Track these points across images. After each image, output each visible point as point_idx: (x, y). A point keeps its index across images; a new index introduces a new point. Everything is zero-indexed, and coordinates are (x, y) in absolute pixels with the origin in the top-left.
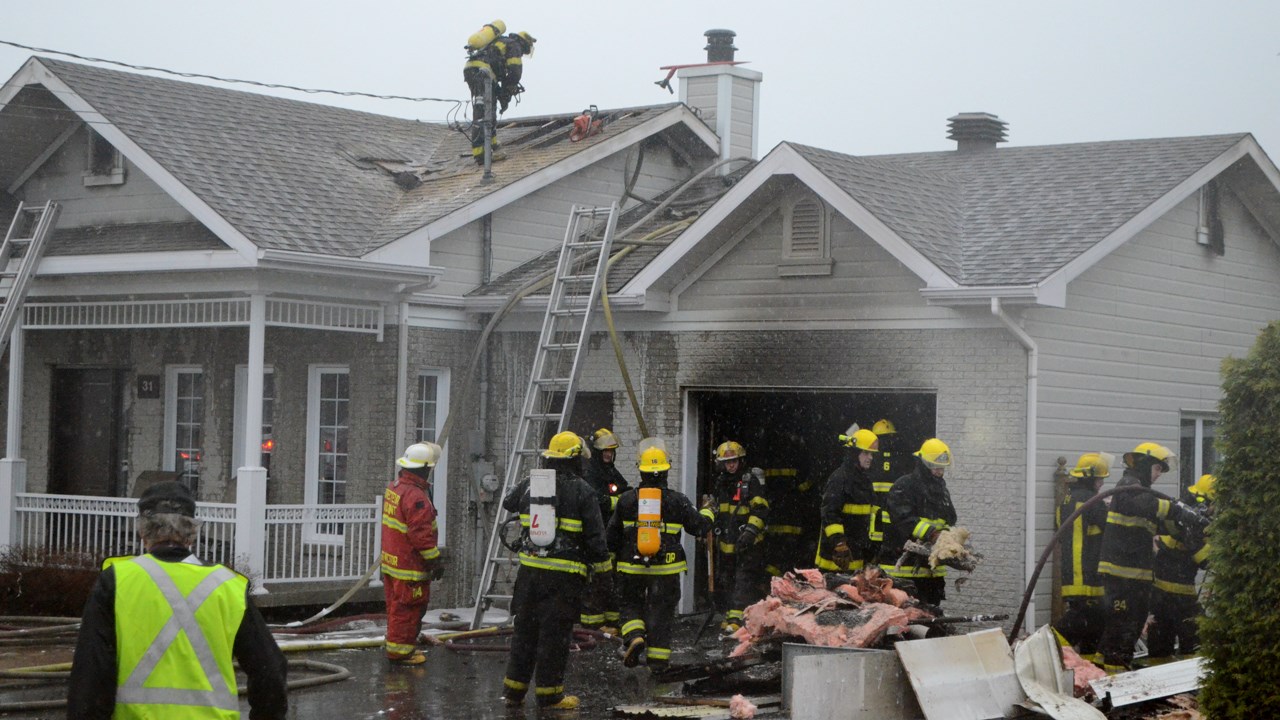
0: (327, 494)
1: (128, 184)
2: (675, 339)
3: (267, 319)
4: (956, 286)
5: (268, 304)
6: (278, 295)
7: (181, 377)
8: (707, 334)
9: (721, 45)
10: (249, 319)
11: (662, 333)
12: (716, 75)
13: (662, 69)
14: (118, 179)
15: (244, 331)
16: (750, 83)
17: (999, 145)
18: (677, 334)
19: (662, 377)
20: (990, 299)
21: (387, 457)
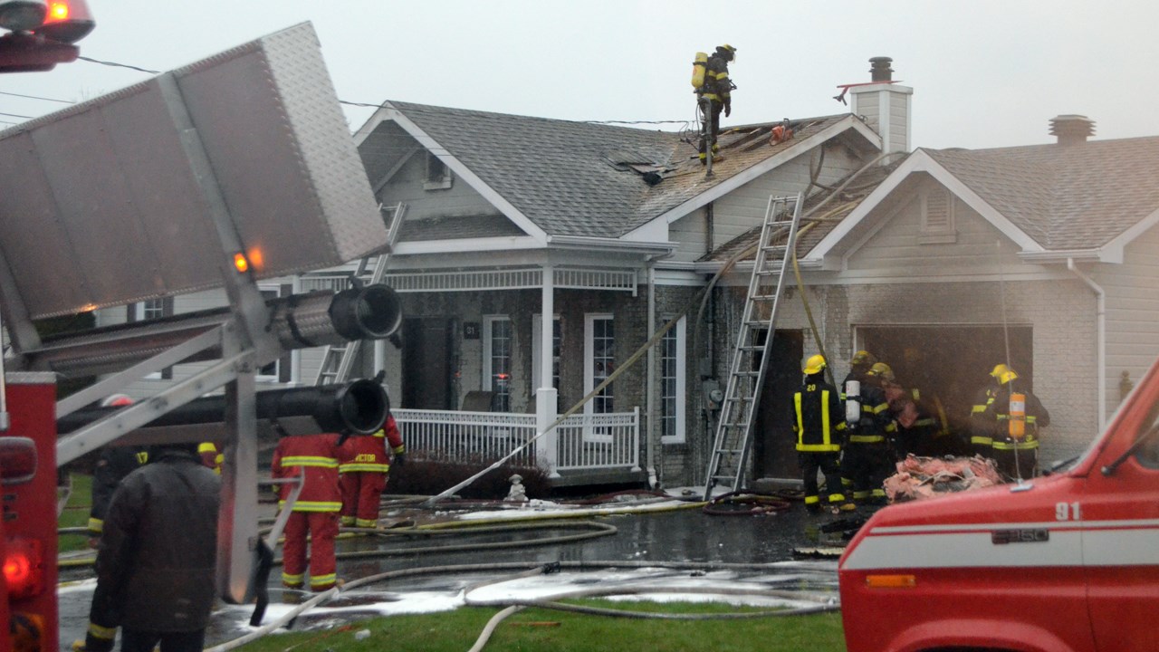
0: (601, 406)
1: (454, 188)
2: (846, 290)
3: (555, 283)
4: (1043, 250)
5: (555, 273)
6: (559, 266)
7: (494, 323)
8: (869, 286)
9: (881, 69)
10: (542, 284)
11: (836, 286)
12: (878, 91)
13: (838, 87)
14: (447, 184)
15: (539, 291)
16: (904, 96)
17: (1089, 139)
18: (848, 286)
19: (837, 318)
20: (1066, 259)
21: (641, 379)
